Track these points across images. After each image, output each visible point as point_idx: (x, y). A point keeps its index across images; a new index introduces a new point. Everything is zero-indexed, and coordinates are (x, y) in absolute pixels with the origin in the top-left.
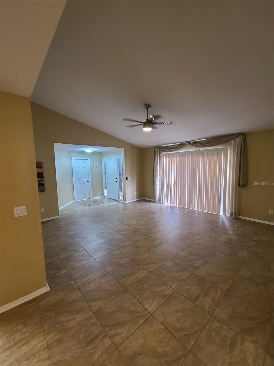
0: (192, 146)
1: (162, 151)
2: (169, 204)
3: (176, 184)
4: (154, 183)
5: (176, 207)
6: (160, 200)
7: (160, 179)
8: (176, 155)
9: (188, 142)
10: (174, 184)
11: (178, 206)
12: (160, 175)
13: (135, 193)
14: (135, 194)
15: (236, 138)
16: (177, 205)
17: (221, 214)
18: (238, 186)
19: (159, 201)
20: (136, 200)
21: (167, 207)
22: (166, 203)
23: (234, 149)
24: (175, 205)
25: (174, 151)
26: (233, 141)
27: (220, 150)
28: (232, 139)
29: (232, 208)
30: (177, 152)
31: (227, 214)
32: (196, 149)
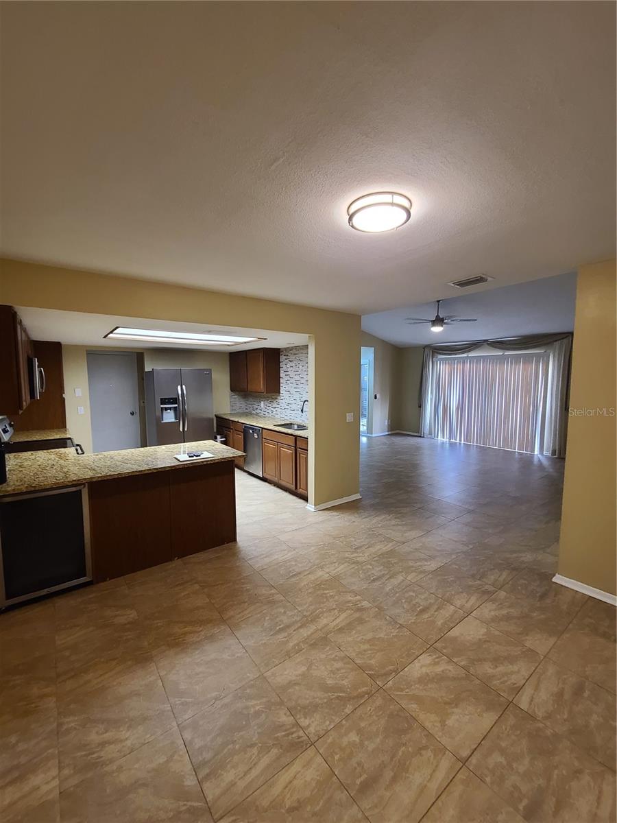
0: (491, 348)
1: (437, 353)
2: (446, 440)
3: (460, 407)
4: (420, 406)
5: (460, 444)
6: (430, 434)
7: (431, 399)
8: (464, 360)
9: (485, 341)
10: (457, 409)
11: (462, 442)
12: (432, 393)
13: (387, 421)
14: (387, 423)
15: (563, 339)
16: (460, 440)
17: (537, 451)
18: (564, 409)
19: (429, 436)
20: (387, 433)
21: (443, 443)
22: (443, 439)
23: (559, 355)
24: (458, 441)
25: (459, 354)
26: (557, 344)
27: (538, 356)
28: (556, 341)
29: (554, 443)
30: (465, 355)
31: (547, 453)
32: (499, 353)
